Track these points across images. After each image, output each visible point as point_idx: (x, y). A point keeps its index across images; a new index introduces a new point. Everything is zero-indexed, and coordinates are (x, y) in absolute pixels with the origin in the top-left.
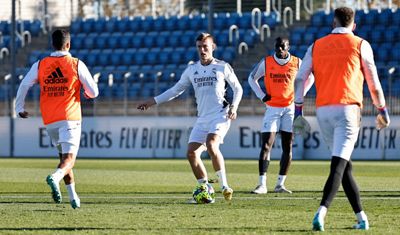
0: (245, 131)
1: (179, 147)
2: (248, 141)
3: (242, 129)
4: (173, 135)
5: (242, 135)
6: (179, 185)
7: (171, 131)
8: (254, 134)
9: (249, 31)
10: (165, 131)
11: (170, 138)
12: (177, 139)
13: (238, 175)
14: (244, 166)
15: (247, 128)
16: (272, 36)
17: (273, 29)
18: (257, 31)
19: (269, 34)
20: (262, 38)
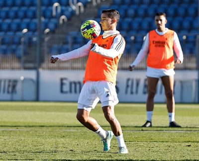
0: (64, 81)
1: (16, 92)
2: (66, 88)
3: (62, 80)
4: (11, 84)
5: (62, 84)
6: (15, 120)
7: (10, 81)
8: (71, 83)
10: (5, 81)
11: (9, 86)
12: (14, 87)
13: (59, 113)
14: (63, 107)
15: (66, 79)
16: (85, 11)
17: (85, 6)
18: (74, 8)
19: (82, 9)
20: (77, 13)
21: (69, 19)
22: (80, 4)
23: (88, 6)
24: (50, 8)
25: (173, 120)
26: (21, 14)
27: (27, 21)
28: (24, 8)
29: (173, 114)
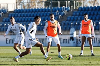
7: (41, 39)
9: (62, 12)
11: (41, 41)
12: (43, 41)
16: (68, 13)
17: (68, 12)
18: (64, 12)
19: (67, 13)
20: (65, 14)
21: (62, 16)
22: (66, 11)
23: (69, 11)
24: (55, 12)
25: (93, 53)
26: (45, 15)
27: (47, 17)
28: (46, 13)
29: (93, 51)
